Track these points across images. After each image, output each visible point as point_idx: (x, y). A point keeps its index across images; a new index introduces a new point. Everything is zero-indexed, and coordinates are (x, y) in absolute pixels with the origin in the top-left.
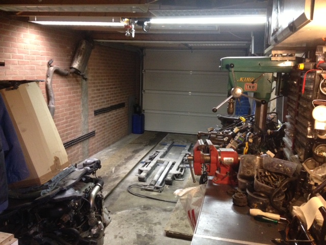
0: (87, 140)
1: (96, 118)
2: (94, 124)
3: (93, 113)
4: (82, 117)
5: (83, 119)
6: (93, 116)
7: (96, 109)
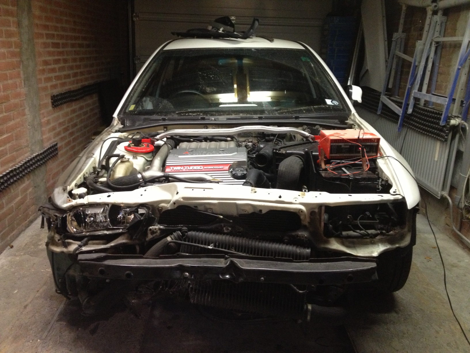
0: (43, 168)
1: (56, 115)
2: (54, 129)
3: (50, 101)
4: (27, 111)
5: (29, 116)
6: (50, 108)
7: (56, 92)
